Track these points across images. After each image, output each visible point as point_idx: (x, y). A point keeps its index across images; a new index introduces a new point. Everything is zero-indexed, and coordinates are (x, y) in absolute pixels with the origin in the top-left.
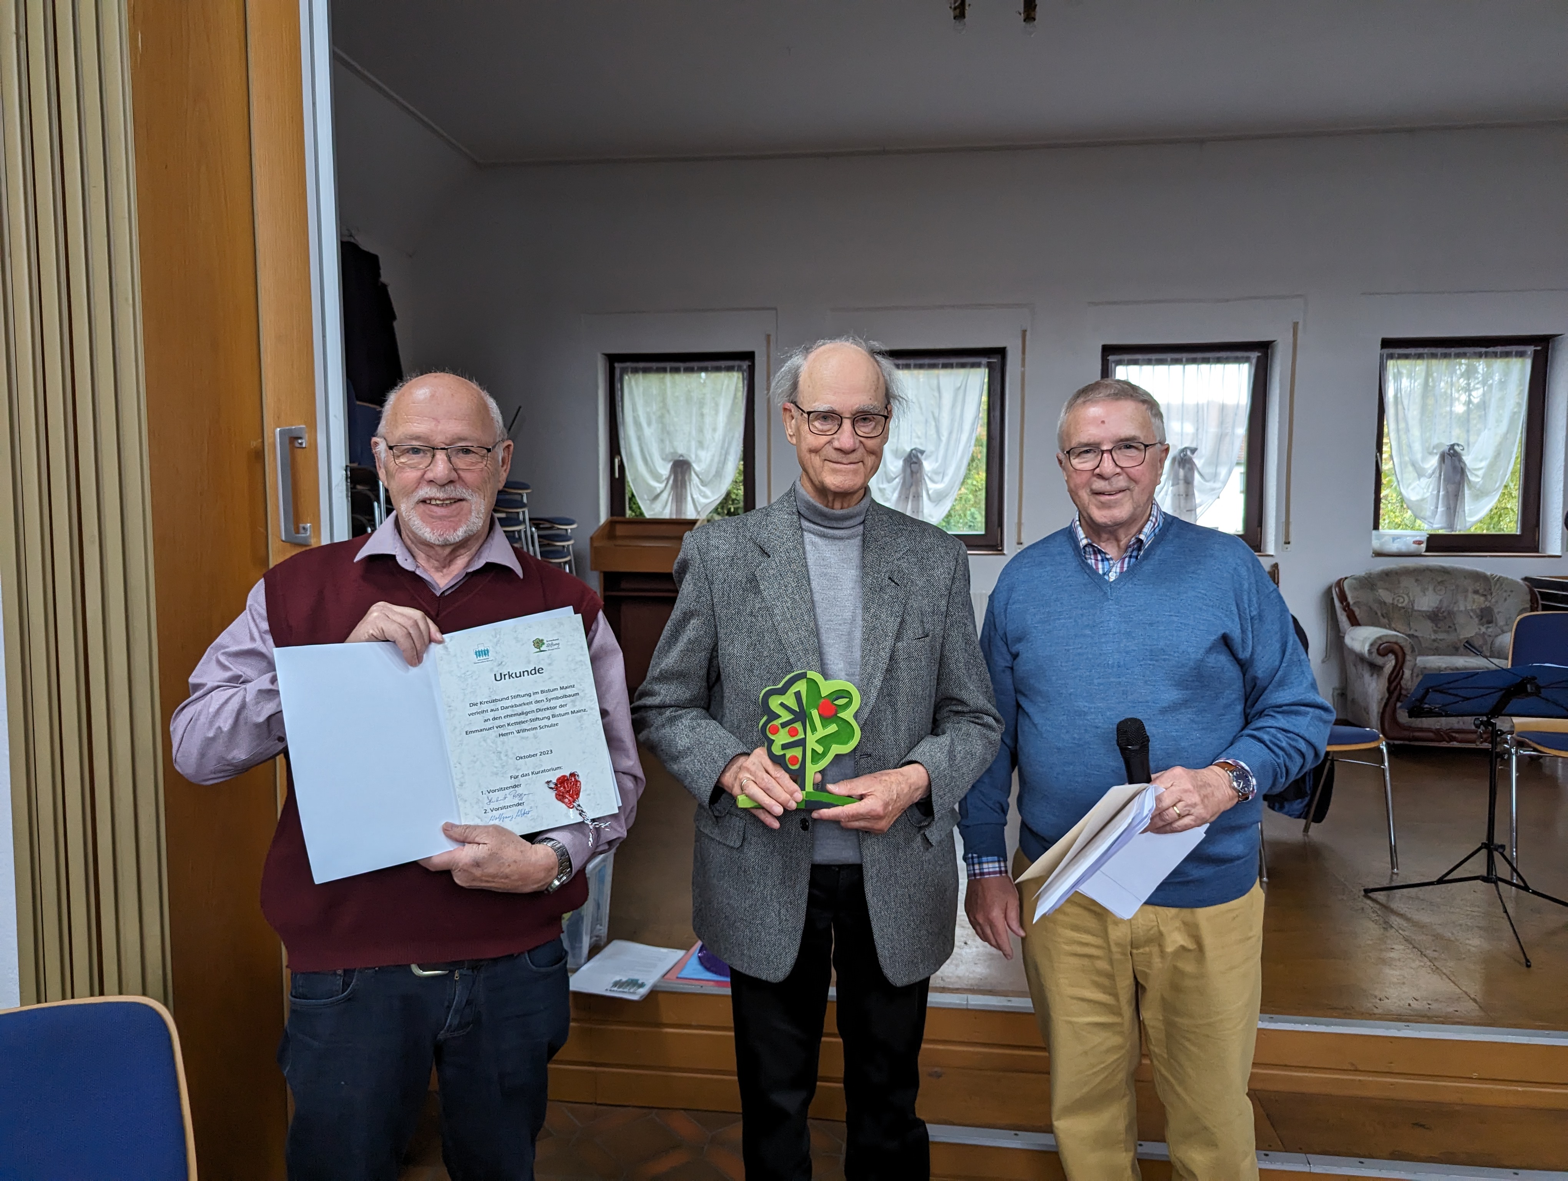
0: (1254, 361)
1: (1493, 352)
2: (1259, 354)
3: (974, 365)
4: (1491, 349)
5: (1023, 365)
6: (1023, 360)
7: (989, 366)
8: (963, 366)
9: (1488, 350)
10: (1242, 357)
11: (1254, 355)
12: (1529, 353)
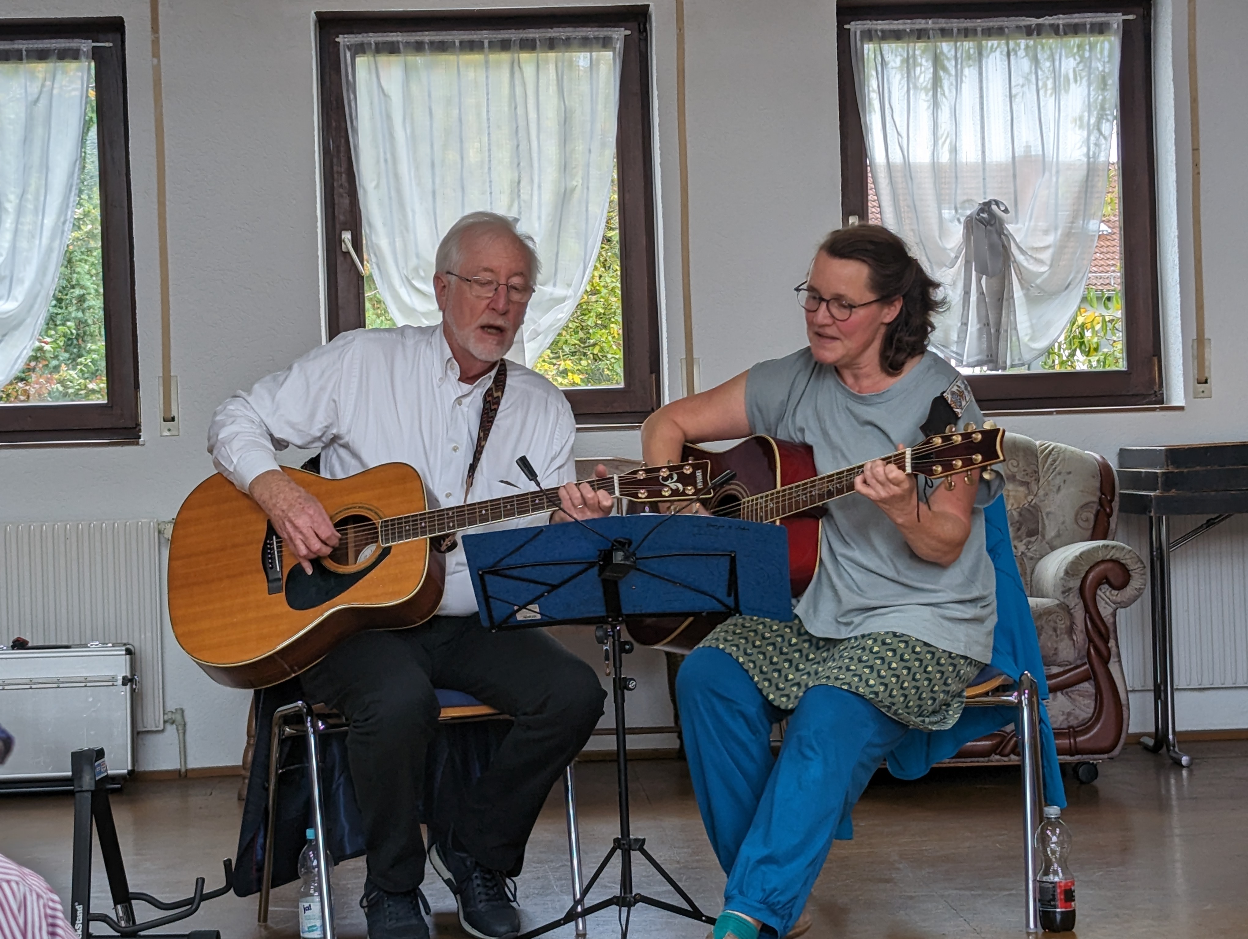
0: (619, 45)
1: (1052, 25)
2: (628, 32)
3: (64, 55)
4: (1047, 20)
5: (156, 54)
6: (156, 43)
7: (97, 55)
8: (42, 56)
9: (1041, 21)
10: (597, 38)
11: (619, 34)
12: (1115, 26)
